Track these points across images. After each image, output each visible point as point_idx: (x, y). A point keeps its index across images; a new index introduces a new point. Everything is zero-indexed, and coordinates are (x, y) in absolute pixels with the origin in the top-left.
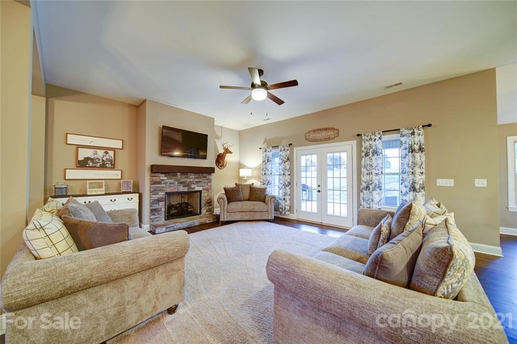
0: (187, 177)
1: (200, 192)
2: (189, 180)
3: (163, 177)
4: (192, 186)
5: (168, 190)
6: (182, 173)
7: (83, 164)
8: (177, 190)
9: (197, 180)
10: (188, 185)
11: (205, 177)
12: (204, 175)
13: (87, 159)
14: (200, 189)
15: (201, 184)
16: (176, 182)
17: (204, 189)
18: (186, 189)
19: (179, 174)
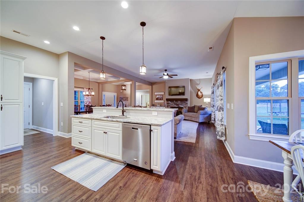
0: (177, 102)
1: (183, 107)
2: (178, 103)
3: (170, 102)
4: (179, 105)
5: (171, 106)
6: (176, 101)
7: (157, 99)
8: (173, 106)
9: (181, 103)
10: (178, 105)
11: (185, 102)
12: (184, 101)
13: (158, 98)
14: (183, 106)
15: (183, 105)
16: (174, 104)
17: (184, 107)
18: (177, 106)
19: (174, 101)
